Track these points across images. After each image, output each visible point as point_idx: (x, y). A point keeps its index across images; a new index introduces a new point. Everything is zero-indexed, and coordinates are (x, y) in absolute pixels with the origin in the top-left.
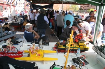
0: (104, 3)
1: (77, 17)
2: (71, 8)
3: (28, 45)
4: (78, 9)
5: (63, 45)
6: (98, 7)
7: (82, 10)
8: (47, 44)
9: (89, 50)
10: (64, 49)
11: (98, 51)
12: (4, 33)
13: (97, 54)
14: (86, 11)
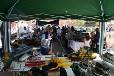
0: (105, 20)
1: (84, 32)
2: (76, 23)
3: (46, 57)
4: (84, 23)
5: (76, 55)
6: (101, 23)
7: (88, 24)
8: (61, 56)
9: (97, 58)
10: (77, 57)
11: (103, 57)
12: (25, 48)
13: (103, 60)
14: (92, 24)
